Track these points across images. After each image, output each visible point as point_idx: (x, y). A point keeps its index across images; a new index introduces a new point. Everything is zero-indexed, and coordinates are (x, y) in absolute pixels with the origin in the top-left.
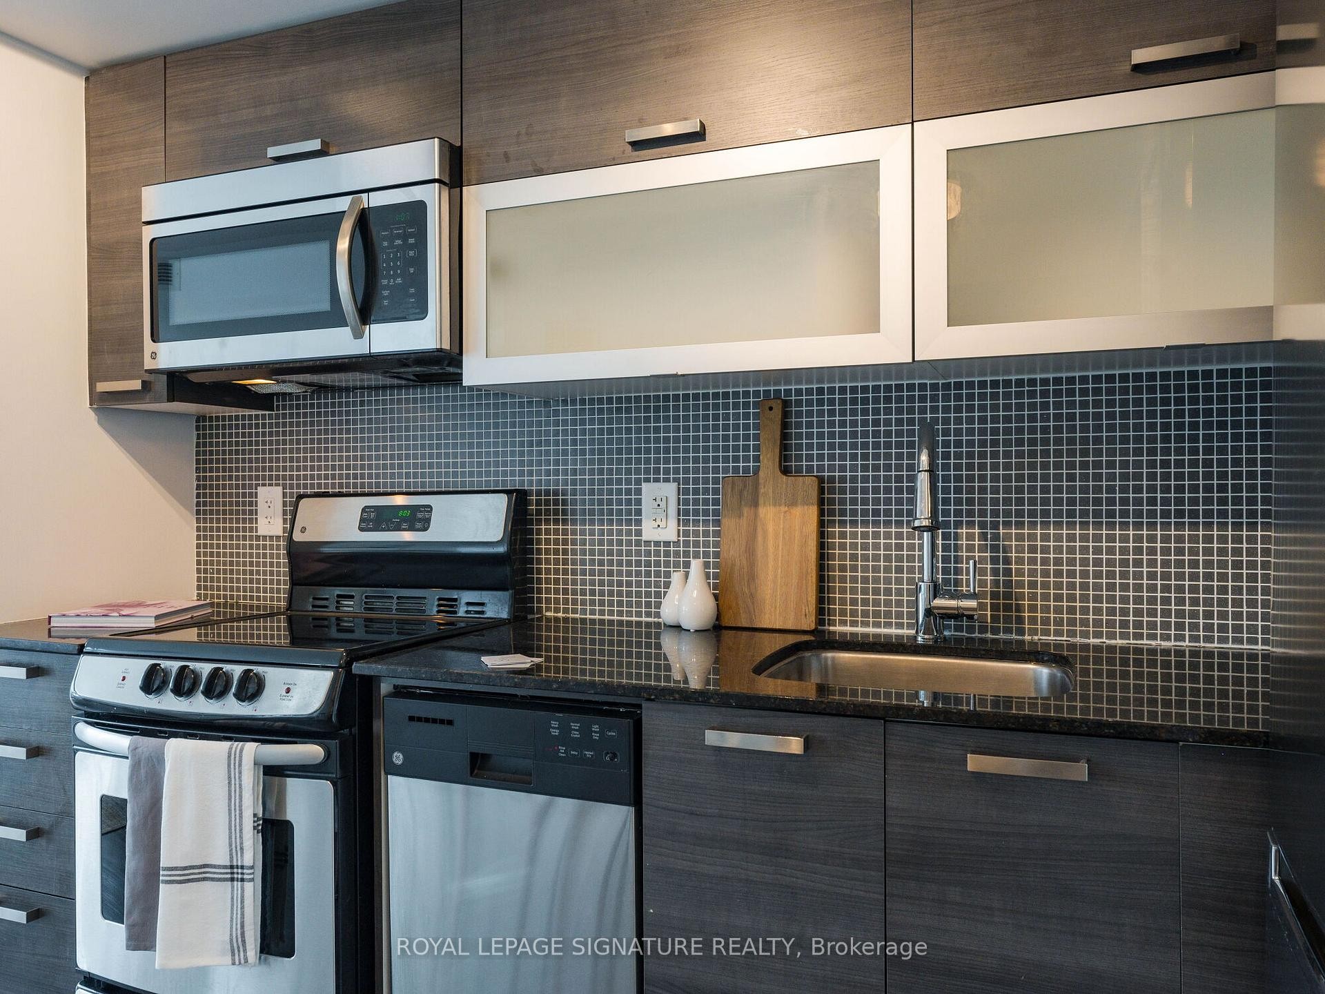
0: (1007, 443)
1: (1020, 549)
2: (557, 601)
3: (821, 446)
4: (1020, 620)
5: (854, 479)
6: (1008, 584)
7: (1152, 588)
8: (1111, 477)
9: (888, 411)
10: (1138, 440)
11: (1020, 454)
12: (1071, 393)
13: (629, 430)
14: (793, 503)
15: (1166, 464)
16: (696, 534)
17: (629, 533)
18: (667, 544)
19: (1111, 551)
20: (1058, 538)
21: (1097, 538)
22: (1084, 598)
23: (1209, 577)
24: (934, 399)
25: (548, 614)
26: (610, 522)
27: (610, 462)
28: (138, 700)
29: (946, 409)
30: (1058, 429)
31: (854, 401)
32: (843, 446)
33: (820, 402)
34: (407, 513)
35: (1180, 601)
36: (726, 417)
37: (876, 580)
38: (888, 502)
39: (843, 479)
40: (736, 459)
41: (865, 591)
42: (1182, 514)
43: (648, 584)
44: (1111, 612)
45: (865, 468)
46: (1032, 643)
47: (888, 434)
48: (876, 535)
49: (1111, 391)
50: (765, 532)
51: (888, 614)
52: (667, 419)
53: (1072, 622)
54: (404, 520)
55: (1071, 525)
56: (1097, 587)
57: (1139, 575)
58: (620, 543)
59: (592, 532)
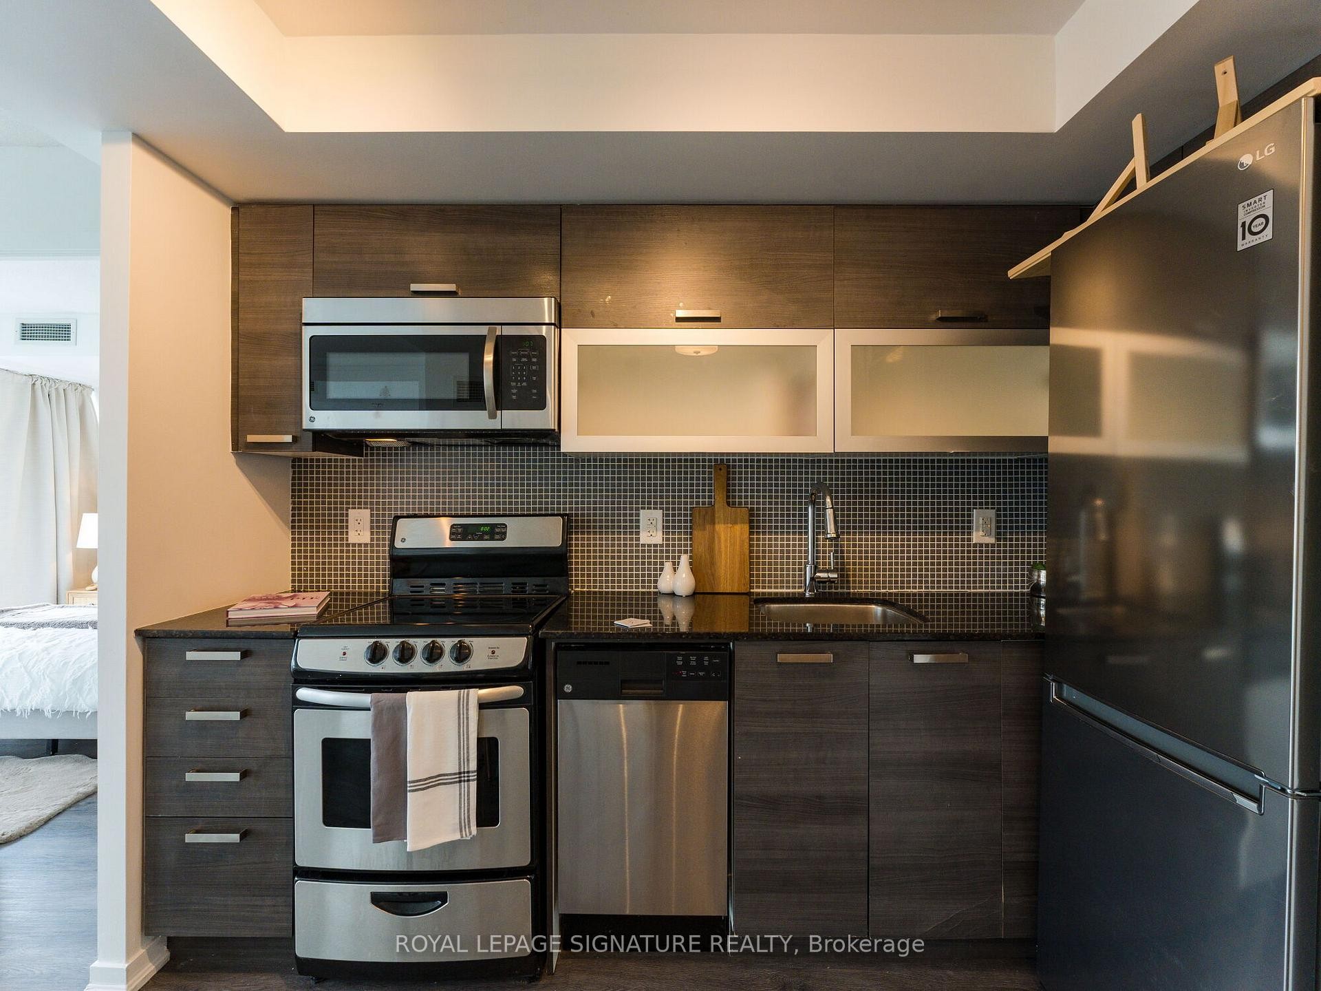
0: (843, 491)
1: (848, 546)
2: (583, 581)
3: (746, 491)
4: (848, 582)
5: (764, 509)
6: (843, 564)
7: (909, 564)
8: (891, 510)
9: (783, 473)
10: (903, 491)
11: (849, 498)
12: (873, 467)
13: (631, 479)
14: (735, 523)
15: (915, 503)
16: (674, 539)
17: (631, 539)
18: (656, 545)
19: (890, 546)
20: (867, 540)
21: (884, 540)
22: (878, 570)
23: (933, 558)
24: (807, 467)
25: (577, 589)
26: (619, 533)
27: (619, 497)
28: (362, 666)
29: (813, 473)
30: (867, 485)
31: (764, 467)
32: (758, 491)
33: (746, 467)
34: (487, 529)
35: (921, 570)
36: (692, 473)
37: (776, 564)
38: (782, 521)
39: (758, 509)
40: (698, 497)
41: (770, 570)
42: (922, 527)
43: (643, 569)
44: (891, 576)
45: (770, 503)
46: (854, 594)
47: (783, 485)
48: (776, 539)
49: (891, 467)
50: (719, 538)
51: (782, 582)
52: (655, 473)
53: (873, 582)
54: (485, 533)
55: (873, 534)
56: (884, 564)
57: (903, 558)
58: (625, 545)
59: (607, 539)
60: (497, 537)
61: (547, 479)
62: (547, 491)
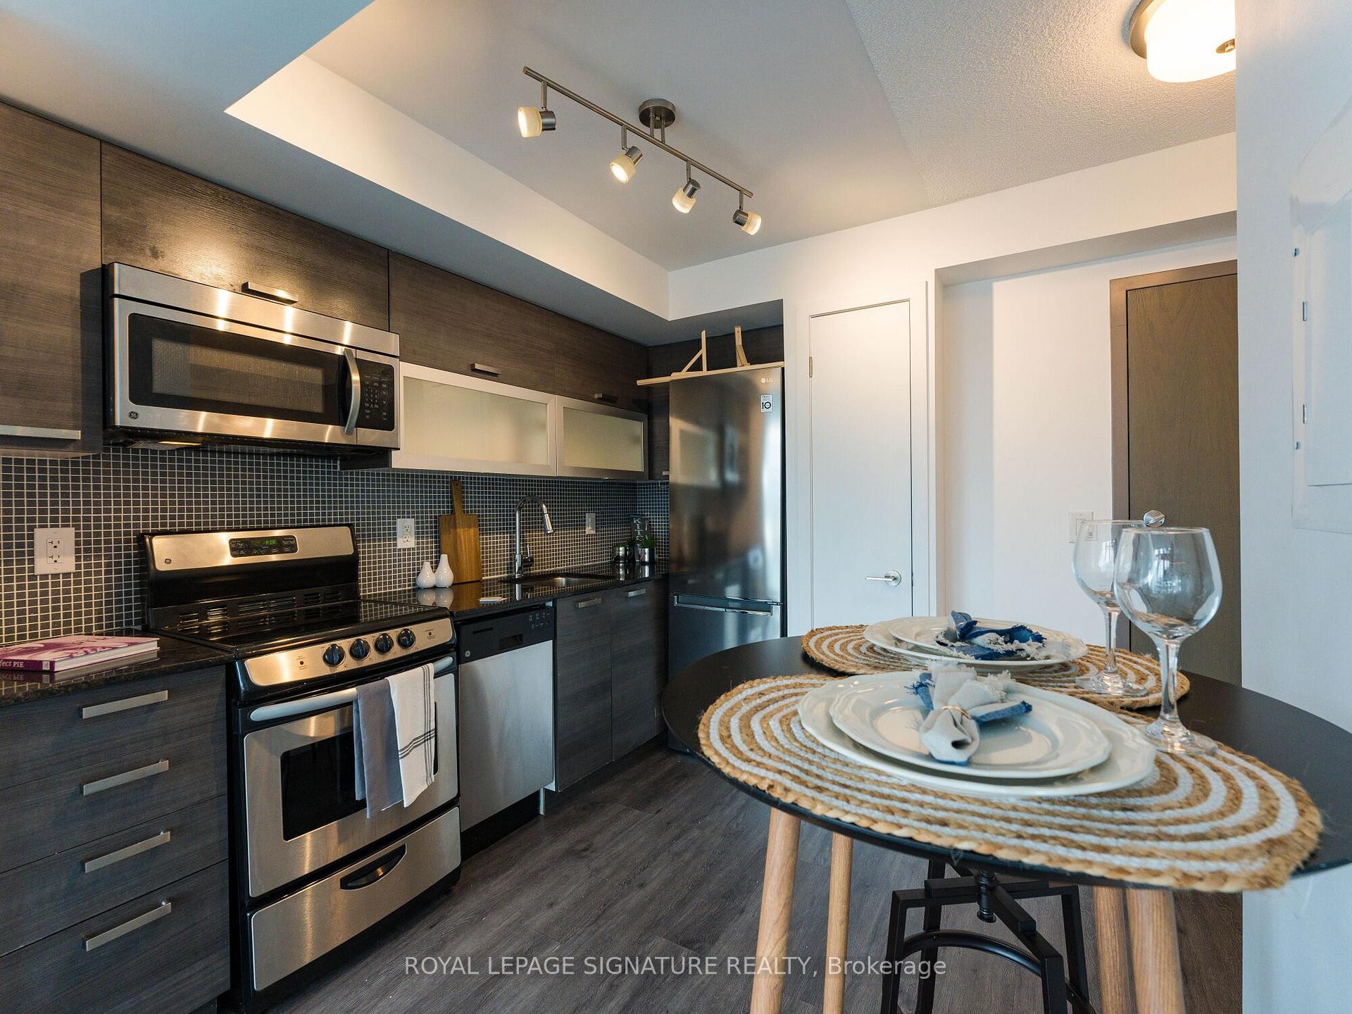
3: (474, 502)
5: (485, 516)
13: (388, 491)
14: (470, 527)
18: (409, 549)
26: (379, 540)
27: (379, 507)
28: (325, 671)
32: (481, 502)
33: (474, 483)
34: (274, 542)
36: (435, 487)
37: (494, 556)
38: (497, 524)
39: (482, 516)
40: (439, 507)
41: (491, 562)
43: (400, 571)
45: (489, 511)
48: (494, 538)
50: (460, 539)
52: (408, 486)
54: (274, 547)
58: (385, 551)
59: (369, 546)
60: (287, 549)
61: (311, 490)
62: (311, 502)
